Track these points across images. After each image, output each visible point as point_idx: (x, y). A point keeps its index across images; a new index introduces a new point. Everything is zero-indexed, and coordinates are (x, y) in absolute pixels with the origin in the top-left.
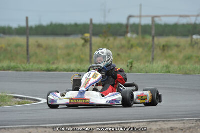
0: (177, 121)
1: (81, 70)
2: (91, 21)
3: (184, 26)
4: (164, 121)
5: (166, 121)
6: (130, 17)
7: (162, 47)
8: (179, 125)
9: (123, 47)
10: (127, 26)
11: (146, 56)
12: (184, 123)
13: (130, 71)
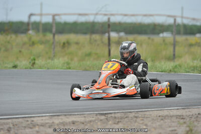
4: (65, 115)
5: (68, 115)
6: (31, 15)
7: (62, 44)
8: (80, 119)
9: (24, 44)
10: (28, 24)
11: (47, 53)
12: (85, 117)
13: (32, 67)
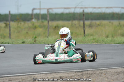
0: (63, 72)
1: (4, 43)
2: (10, 12)
3: (67, 14)
4: (56, 73)
5: (57, 72)
6: (34, 9)
7: (54, 27)
8: (65, 75)
9: (30, 28)
10: (32, 15)
11: (44, 33)
12: (68, 74)
13: (34, 42)
